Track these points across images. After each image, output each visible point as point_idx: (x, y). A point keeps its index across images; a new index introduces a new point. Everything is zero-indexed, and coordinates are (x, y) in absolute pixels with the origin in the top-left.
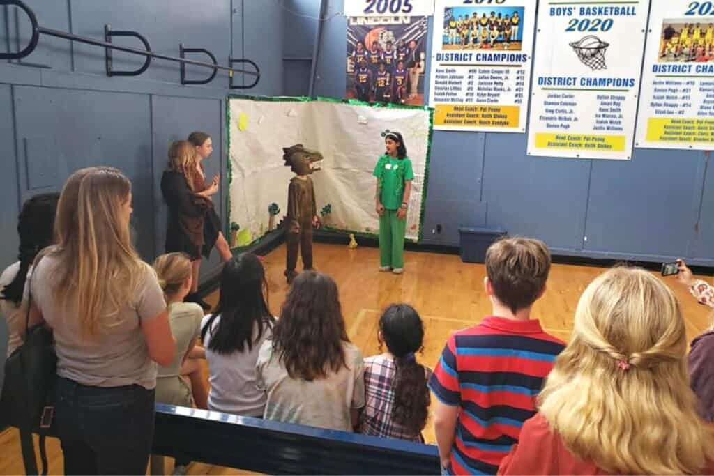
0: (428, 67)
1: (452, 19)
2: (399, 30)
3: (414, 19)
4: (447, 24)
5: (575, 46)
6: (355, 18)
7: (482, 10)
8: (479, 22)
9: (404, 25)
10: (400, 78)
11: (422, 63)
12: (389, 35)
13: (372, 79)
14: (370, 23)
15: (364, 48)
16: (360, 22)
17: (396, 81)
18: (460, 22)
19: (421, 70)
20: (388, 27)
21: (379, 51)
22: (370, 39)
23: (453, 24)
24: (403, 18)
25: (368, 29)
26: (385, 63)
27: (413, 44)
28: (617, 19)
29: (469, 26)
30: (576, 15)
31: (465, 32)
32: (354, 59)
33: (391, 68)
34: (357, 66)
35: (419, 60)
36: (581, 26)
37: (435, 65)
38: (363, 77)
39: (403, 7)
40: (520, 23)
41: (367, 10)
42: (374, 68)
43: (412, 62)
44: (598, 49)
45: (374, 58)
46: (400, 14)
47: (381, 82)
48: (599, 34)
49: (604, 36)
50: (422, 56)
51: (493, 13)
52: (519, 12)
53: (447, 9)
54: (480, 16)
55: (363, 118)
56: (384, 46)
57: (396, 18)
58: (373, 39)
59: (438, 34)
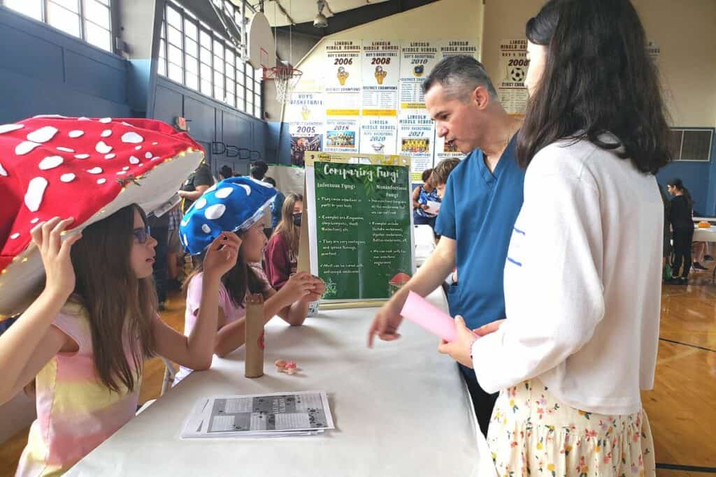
1: (330, 135)
2: (310, 139)
3: (316, 135)
4: (328, 137)
5: (373, 146)
6: (293, 134)
7: (341, 132)
8: (339, 137)
9: (312, 137)
12: (307, 141)
13: (301, 157)
14: (299, 136)
15: (297, 145)
16: (295, 136)
18: (332, 136)
20: (306, 138)
21: (303, 147)
22: (299, 142)
24: (312, 135)
25: (298, 138)
27: (316, 143)
28: (387, 137)
29: (336, 138)
30: (373, 134)
31: (334, 141)
32: (294, 150)
34: (295, 152)
36: (375, 139)
38: (297, 157)
39: (311, 131)
40: (354, 138)
41: (298, 131)
42: (301, 153)
44: (381, 147)
45: (301, 150)
46: (310, 133)
48: (381, 142)
49: (383, 143)
50: (319, 148)
51: (344, 134)
52: (353, 133)
53: (328, 132)
54: (339, 135)
55: (297, 172)
56: (305, 145)
57: (309, 135)
58: (301, 142)
59: (325, 141)
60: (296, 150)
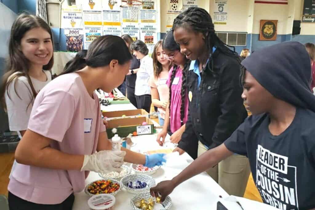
0: (83, 44)
1: (87, 35)
2: (77, 37)
3: (80, 35)
4: (86, 36)
6: (67, 35)
7: (93, 34)
8: (93, 36)
9: (78, 36)
10: (78, 47)
11: (82, 44)
12: (75, 38)
13: (72, 47)
14: (70, 36)
15: (70, 40)
16: (68, 36)
17: (77, 48)
18: (89, 36)
19: (82, 45)
20: (75, 37)
21: (73, 41)
22: (71, 39)
23: (87, 36)
24: (78, 35)
26: (74, 43)
27: (80, 40)
29: (91, 37)
31: (90, 38)
32: (68, 43)
33: (76, 45)
34: (69, 44)
35: (81, 43)
37: (85, 44)
38: (70, 47)
39: (77, 33)
41: (70, 33)
42: (73, 45)
43: (80, 43)
45: (72, 43)
46: (77, 34)
47: (74, 48)
50: (82, 42)
51: (95, 34)
53: (86, 33)
54: (93, 35)
56: (74, 41)
57: (76, 35)
58: (72, 39)
59: (85, 38)
60: (69, 43)
